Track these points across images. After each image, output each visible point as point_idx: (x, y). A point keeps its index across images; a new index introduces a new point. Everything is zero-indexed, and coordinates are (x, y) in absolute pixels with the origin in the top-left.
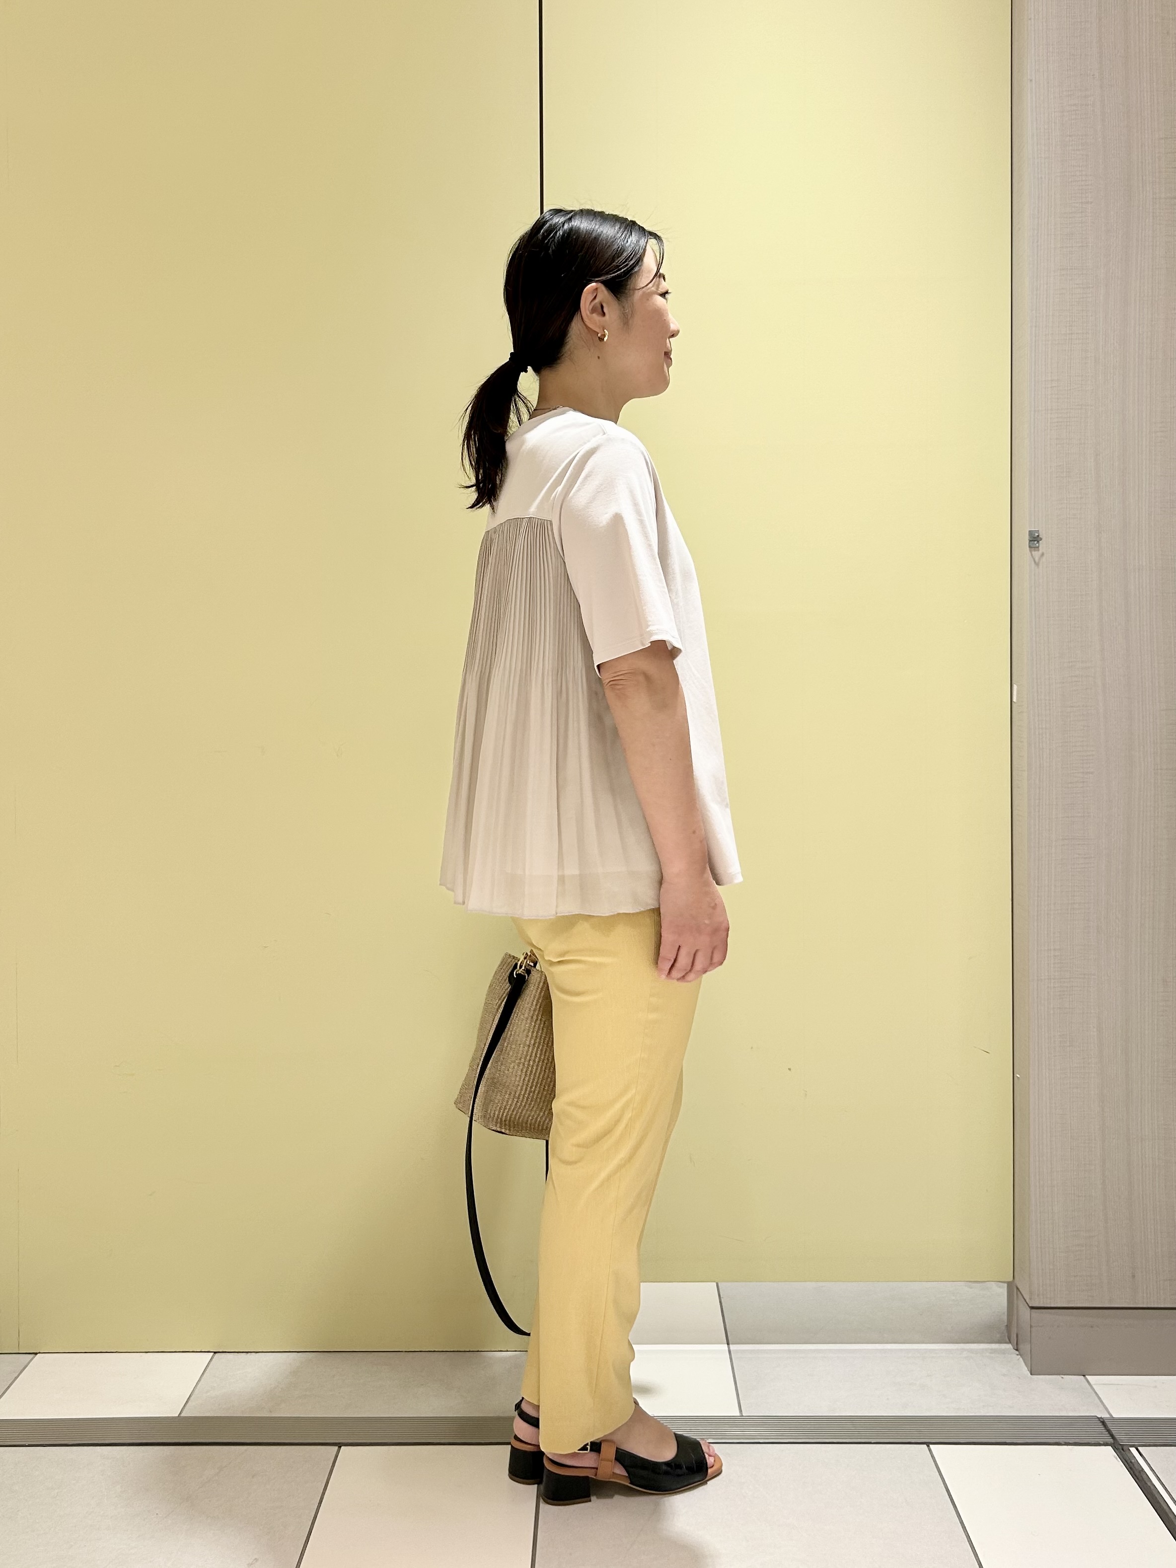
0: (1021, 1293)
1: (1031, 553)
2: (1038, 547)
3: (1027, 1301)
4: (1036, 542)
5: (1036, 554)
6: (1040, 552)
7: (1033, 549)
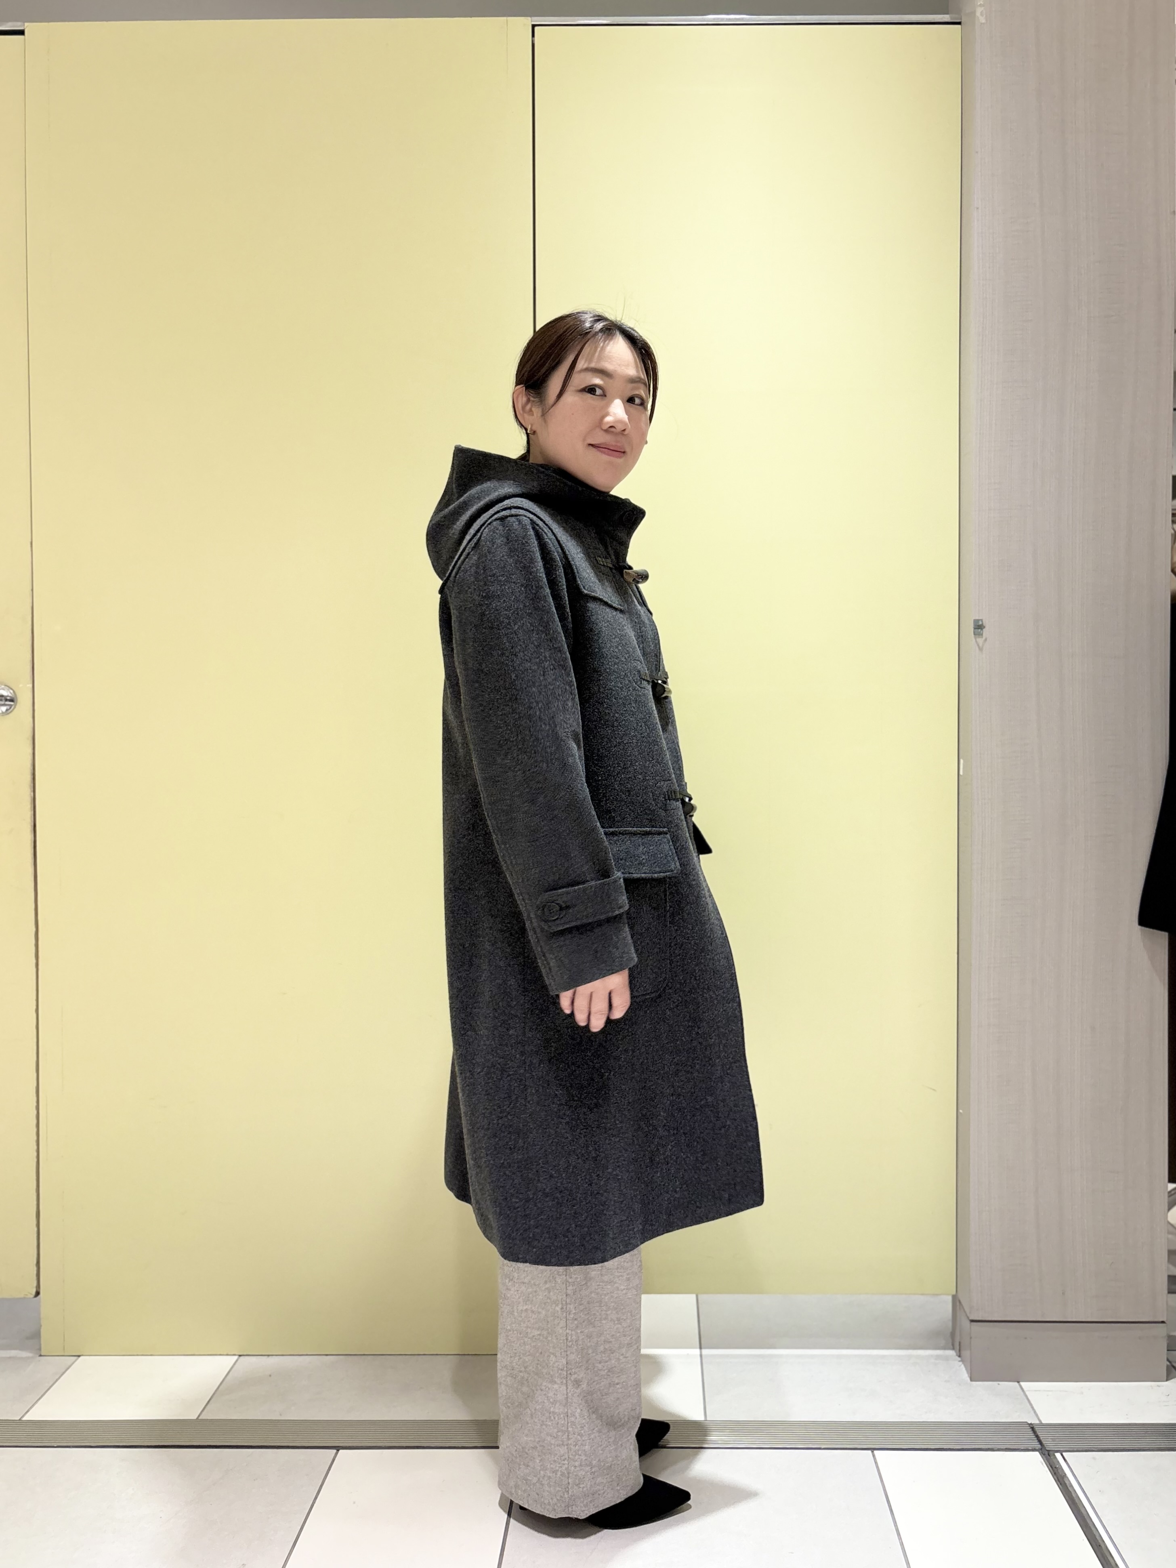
0: (963, 1307)
1: (976, 641)
2: (982, 634)
3: (968, 1315)
4: (980, 630)
5: (980, 641)
6: (984, 638)
7: (977, 636)
